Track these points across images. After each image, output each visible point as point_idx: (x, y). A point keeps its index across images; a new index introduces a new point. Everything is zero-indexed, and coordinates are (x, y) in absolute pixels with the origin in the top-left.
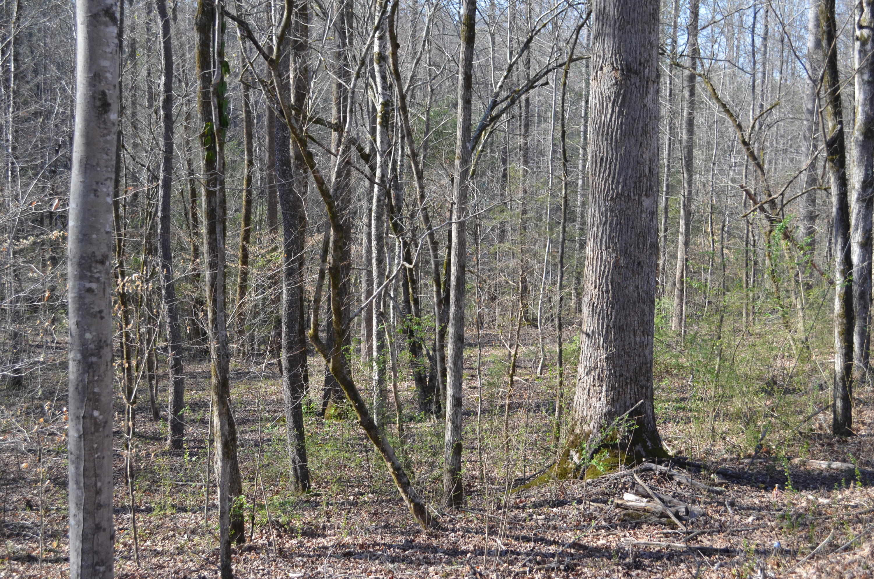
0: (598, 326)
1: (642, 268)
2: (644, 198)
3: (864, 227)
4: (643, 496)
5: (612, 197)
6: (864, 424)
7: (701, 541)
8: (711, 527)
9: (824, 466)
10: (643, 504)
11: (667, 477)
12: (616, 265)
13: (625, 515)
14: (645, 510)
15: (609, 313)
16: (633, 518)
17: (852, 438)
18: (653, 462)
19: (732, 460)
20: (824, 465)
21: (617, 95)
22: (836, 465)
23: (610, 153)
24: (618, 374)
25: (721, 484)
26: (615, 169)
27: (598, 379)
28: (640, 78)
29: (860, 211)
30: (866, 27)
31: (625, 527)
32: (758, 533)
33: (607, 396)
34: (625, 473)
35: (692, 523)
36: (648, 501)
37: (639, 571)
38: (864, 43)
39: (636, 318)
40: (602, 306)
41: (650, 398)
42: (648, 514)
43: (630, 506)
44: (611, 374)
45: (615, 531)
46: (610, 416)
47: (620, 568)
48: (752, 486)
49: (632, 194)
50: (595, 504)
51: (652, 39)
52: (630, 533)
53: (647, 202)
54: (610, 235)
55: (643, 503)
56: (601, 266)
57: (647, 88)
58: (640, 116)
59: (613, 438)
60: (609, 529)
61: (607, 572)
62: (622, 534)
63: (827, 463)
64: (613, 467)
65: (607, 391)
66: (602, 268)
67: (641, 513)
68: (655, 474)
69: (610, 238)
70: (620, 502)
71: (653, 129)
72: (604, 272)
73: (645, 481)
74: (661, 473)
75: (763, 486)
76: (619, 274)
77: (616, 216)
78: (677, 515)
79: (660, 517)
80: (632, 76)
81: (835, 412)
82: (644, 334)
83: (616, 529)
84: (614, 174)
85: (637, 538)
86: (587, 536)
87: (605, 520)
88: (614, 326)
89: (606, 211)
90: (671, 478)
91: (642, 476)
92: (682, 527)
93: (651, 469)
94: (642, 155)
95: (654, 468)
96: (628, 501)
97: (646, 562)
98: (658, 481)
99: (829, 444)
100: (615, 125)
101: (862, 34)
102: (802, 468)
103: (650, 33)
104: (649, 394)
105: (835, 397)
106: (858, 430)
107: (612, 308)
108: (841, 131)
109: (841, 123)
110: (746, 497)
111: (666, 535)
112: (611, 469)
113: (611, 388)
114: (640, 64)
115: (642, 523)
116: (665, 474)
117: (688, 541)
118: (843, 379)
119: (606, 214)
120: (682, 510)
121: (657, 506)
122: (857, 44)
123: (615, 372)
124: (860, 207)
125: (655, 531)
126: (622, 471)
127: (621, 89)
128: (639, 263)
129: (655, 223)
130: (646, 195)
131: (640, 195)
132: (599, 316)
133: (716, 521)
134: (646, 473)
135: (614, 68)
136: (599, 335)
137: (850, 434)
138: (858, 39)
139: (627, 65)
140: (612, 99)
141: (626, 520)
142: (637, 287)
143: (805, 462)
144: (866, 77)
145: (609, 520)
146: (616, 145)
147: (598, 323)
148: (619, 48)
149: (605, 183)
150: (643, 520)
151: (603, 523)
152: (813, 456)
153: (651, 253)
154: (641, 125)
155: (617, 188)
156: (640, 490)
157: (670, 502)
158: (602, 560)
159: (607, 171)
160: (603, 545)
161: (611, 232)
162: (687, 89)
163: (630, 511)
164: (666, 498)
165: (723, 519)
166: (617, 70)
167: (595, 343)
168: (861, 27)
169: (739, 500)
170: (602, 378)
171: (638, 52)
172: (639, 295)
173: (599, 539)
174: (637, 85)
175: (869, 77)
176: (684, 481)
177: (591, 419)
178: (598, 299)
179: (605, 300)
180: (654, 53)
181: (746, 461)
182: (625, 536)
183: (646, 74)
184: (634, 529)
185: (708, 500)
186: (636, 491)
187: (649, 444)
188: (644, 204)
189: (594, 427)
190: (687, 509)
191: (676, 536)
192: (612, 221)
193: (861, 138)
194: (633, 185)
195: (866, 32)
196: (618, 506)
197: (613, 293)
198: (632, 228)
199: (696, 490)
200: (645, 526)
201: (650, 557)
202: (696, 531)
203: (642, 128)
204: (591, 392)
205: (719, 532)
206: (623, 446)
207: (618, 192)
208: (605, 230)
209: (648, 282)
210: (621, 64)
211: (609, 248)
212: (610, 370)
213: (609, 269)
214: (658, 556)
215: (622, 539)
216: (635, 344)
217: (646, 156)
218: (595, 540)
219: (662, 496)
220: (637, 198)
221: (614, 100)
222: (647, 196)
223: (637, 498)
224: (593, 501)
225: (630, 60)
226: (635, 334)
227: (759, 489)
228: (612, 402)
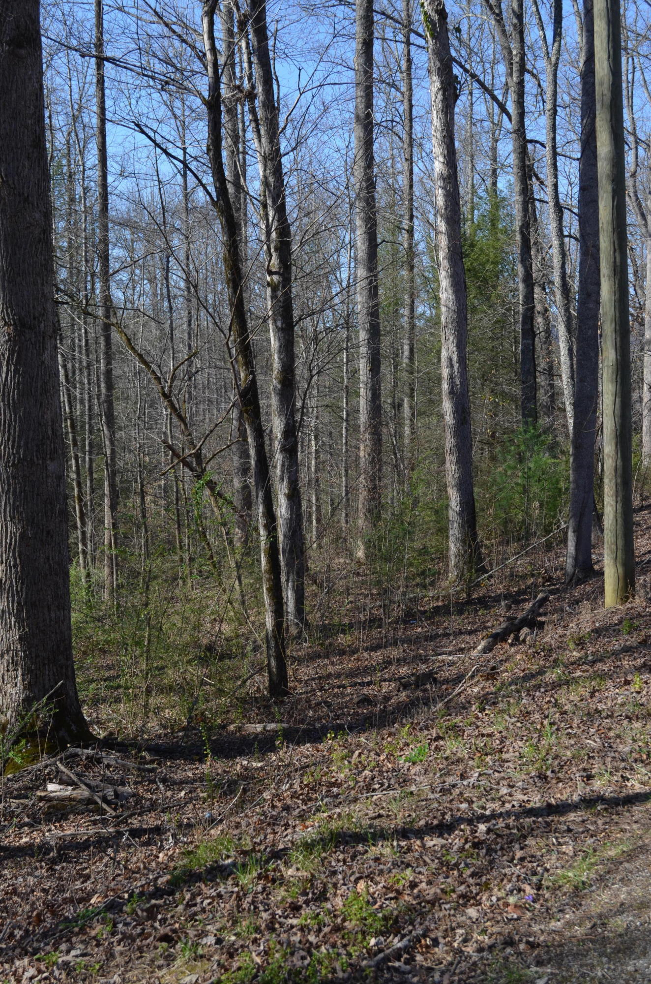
0: (8, 605)
1: (52, 537)
2: (48, 462)
3: (289, 478)
4: (68, 784)
5: (13, 463)
6: (300, 681)
7: (131, 823)
8: (142, 807)
9: (259, 730)
10: (68, 793)
11: (94, 761)
12: (22, 536)
13: (49, 807)
14: (70, 799)
15: (19, 589)
16: (58, 810)
17: (288, 698)
18: (79, 747)
19: (166, 735)
20: (259, 728)
21: (11, 352)
22: (271, 726)
23: (8, 415)
24: (33, 655)
25: (152, 762)
26: (15, 432)
27: (12, 663)
28: (35, 333)
29: (283, 462)
30: (275, 273)
31: (50, 821)
32: (191, 806)
33: (23, 680)
34: (49, 762)
35: (122, 806)
36: (73, 789)
37: (64, 864)
38: (275, 289)
39: (49, 593)
40: (11, 582)
41: (71, 677)
42: (74, 803)
43: (54, 797)
44: (26, 655)
45: (40, 827)
46: (27, 702)
47: (43, 864)
48: (185, 760)
49: (35, 459)
50: (17, 801)
51: (46, 291)
52: (56, 827)
53: (52, 466)
54: (14, 504)
55: (68, 791)
56: (6, 539)
57: (43, 343)
58: (38, 375)
59: (33, 726)
60: (32, 826)
61: (29, 870)
62: (47, 828)
63: (262, 725)
64: (35, 759)
65: (23, 675)
66: (8, 541)
67: (67, 803)
68: (81, 760)
69: (15, 508)
70: (43, 794)
71: (53, 387)
72: (10, 544)
73: (71, 768)
74: (87, 758)
75: (198, 757)
76: (28, 546)
77: (19, 483)
78: (105, 799)
79: (87, 805)
80: (27, 331)
81: (270, 672)
82: (59, 610)
83: (40, 824)
84: (14, 437)
85: (63, 830)
86: (9, 836)
87: (28, 817)
88: (25, 603)
89: (8, 478)
90: (99, 761)
91: (67, 764)
92: (110, 812)
93: (76, 755)
94: (43, 416)
95: (80, 753)
96: (52, 792)
97: (73, 854)
98: (85, 766)
99: (265, 707)
100: (12, 384)
101: (272, 279)
102: (238, 734)
103: (43, 285)
104: (70, 673)
105: (269, 657)
106: (295, 688)
107: (22, 583)
108: (254, 381)
109: (252, 373)
110: (179, 771)
111: (94, 823)
112: (33, 760)
113: (27, 671)
114: (34, 318)
115: (68, 814)
116: (92, 757)
117: (117, 825)
118: (274, 637)
119: (8, 481)
120: (110, 792)
121: (83, 792)
122: (269, 291)
123: (30, 653)
124: (284, 458)
125: (82, 820)
126: (44, 760)
127: (15, 346)
128: (48, 532)
129: (62, 488)
130: (50, 458)
131: (44, 459)
132: (8, 593)
133: (147, 800)
134: (71, 761)
135: (6, 324)
136: (10, 614)
137: (287, 694)
138: (269, 285)
139: (19, 320)
140: (6, 356)
141: (50, 813)
142: (48, 559)
143: (240, 728)
144: (279, 324)
145: (31, 816)
146: (14, 406)
147: (8, 602)
148: (10, 300)
149: (5, 448)
150: (69, 810)
151: (26, 820)
152: (249, 722)
153: (61, 521)
154: (39, 384)
155: (18, 452)
156: (65, 778)
157: (97, 786)
158: (25, 859)
159: (6, 435)
160: (26, 843)
161: (14, 501)
162: (102, 338)
163: (55, 802)
164: (93, 783)
165: (154, 797)
166: (9, 325)
167: (6, 624)
168: (270, 273)
169: (172, 775)
170: (17, 661)
171: (31, 306)
172: (50, 567)
173: (21, 838)
174: (33, 340)
175: (282, 324)
176: (113, 763)
177: (8, 708)
178: (6, 574)
179: (14, 576)
180: (49, 306)
181: (180, 734)
182: (50, 830)
183: (42, 329)
184: (59, 822)
185: (139, 780)
186: (60, 780)
187: (73, 727)
188: (49, 468)
189: (11, 717)
190: (115, 792)
191: (104, 822)
192: (15, 489)
193: (279, 387)
194: (35, 449)
195: (275, 278)
196: (41, 799)
197: (22, 567)
198: (38, 495)
199: (126, 770)
200: (71, 817)
201: (77, 848)
202: (126, 814)
203: (41, 386)
204: (6, 677)
205: (150, 811)
206: (43, 733)
207: (19, 457)
208: (7, 499)
209: (60, 553)
210: (13, 319)
211: (14, 518)
212: (25, 652)
213: (16, 541)
214: (84, 846)
215: (47, 834)
216: (51, 620)
217: (48, 416)
218: (17, 839)
219: (88, 781)
220: (41, 462)
221: (8, 357)
222: (52, 459)
223: (61, 787)
224: (15, 798)
225: (23, 314)
226: (49, 609)
227: (192, 761)
228: (28, 687)
